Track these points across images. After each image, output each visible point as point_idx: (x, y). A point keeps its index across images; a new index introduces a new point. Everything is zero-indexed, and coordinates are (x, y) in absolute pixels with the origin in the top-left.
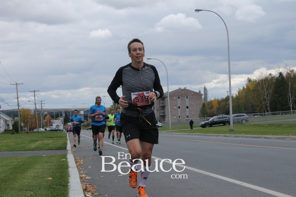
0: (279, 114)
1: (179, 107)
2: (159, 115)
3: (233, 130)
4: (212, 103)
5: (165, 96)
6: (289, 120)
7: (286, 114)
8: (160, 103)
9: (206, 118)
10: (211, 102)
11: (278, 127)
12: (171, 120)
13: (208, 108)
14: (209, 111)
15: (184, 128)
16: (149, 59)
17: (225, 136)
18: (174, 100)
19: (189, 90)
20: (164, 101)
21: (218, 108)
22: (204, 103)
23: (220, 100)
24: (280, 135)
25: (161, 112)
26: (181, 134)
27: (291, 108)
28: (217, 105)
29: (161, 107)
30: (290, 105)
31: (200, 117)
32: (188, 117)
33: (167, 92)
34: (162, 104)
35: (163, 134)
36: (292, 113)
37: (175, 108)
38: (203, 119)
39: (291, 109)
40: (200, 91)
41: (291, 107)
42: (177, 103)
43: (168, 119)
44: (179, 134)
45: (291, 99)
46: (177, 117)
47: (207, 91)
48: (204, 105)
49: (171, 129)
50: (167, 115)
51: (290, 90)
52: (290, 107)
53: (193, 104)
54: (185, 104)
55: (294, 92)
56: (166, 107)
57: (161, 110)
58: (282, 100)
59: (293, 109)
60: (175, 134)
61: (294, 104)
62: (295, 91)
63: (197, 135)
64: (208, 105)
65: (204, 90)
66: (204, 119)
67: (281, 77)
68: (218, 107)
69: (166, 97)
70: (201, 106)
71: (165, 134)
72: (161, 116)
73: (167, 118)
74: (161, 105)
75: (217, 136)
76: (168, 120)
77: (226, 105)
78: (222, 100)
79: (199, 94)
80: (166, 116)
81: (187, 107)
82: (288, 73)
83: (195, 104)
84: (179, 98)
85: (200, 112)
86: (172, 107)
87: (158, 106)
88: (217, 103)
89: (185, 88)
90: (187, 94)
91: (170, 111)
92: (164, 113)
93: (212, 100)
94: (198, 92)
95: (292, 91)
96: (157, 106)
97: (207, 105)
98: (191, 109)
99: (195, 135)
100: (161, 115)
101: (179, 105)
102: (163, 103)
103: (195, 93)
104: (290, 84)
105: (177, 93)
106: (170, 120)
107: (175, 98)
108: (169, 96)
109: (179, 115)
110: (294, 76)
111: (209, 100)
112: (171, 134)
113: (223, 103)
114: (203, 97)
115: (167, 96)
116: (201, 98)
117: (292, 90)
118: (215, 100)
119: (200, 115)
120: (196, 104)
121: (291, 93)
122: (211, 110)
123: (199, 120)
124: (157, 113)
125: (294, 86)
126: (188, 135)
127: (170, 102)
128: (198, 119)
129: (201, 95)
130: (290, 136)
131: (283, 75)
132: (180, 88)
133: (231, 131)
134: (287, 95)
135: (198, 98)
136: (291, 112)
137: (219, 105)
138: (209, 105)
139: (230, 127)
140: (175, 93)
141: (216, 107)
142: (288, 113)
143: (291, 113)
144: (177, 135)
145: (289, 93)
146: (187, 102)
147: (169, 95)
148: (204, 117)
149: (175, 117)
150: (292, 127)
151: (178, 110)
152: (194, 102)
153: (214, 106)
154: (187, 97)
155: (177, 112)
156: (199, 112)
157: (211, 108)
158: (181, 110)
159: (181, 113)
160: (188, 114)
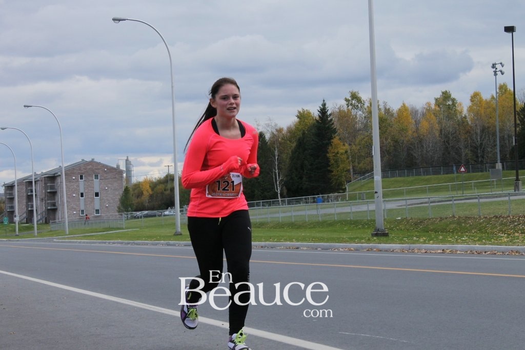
0: (258, 205)
1: (82, 195)
2: (44, 208)
3: (181, 234)
4: (141, 186)
5: (57, 173)
6: (277, 215)
7: (270, 205)
8: (47, 186)
9: (131, 214)
10: (138, 186)
11: (259, 228)
12: (68, 217)
13: (133, 195)
14: (135, 201)
15: (92, 232)
16: (28, 107)
17: (168, 245)
18: (73, 181)
19: (99, 164)
20: (54, 183)
21: (151, 196)
22: (127, 187)
23: (154, 180)
24: (265, 241)
25: (48, 203)
26: (87, 243)
27: (279, 195)
28: (150, 190)
29: (49, 194)
30: (277, 190)
31: (120, 211)
32: (97, 211)
33: (60, 167)
34: (51, 189)
35: (55, 242)
36: (281, 204)
37: (74, 195)
38: (126, 216)
39: (279, 197)
40: (118, 166)
41: (279, 192)
42: (78, 186)
43: (61, 216)
44: (84, 243)
45: (279, 178)
46: (78, 213)
47: (131, 164)
48: (127, 190)
49: (68, 233)
50: (60, 208)
51: (277, 163)
52: (277, 193)
53: (107, 188)
54: (93, 188)
55: (283, 167)
56: (59, 194)
57: (48, 200)
58: (263, 182)
59: (282, 196)
60: (76, 242)
61: (284, 188)
62: (284, 165)
63: (118, 243)
64: (134, 190)
65: (126, 164)
66: (127, 214)
67: (262, 140)
68: (151, 193)
69: (58, 176)
70: (121, 192)
71: (58, 242)
72: (48, 210)
73: (59, 214)
74: (49, 191)
75: (153, 244)
76: (63, 217)
77: (165, 190)
78: (158, 180)
79: (117, 171)
80: (58, 209)
81: (97, 195)
82: (273, 133)
83: (111, 189)
84: (81, 178)
85: (119, 203)
86: (69, 193)
87: (44, 191)
88: (150, 186)
89: (93, 159)
90: (97, 171)
91: (67, 201)
92: (54, 205)
93: (139, 182)
94: (116, 167)
95: (280, 165)
96: (42, 192)
97: (131, 190)
98: (104, 198)
99: (114, 243)
100: (49, 208)
101: (82, 191)
102: (52, 187)
103: (111, 169)
104: (276, 153)
105: (77, 168)
106: (66, 217)
107: (74, 178)
108: (65, 173)
109: (82, 208)
110: (283, 139)
111: (135, 182)
112: (70, 242)
113: (161, 187)
114: (125, 175)
115: (59, 174)
116: (122, 177)
117: (279, 163)
118: (146, 181)
119: (119, 208)
120: (113, 188)
121: (278, 169)
122: (139, 199)
123: (118, 216)
124: (42, 205)
125: (284, 157)
126: (100, 243)
127: (66, 185)
128: (116, 215)
129: (121, 172)
130: (282, 242)
131: (264, 137)
132: (83, 160)
133: (177, 235)
134: (272, 172)
135: (115, 178)
136: (278, 201)
137: (153, 189)
138: (136, 191)
139: (175, 228)
140: (74, 169)
141: (148, 194)
142: (273, 203)
143: (279, 204)
144: (80, 244)
145: (275, 168)
146: (97, 185)
147: (65, 171)
148: (127, 211)
149: (75, 212)
150: (283, 228)
151: (79, 199)
152: (109, 185)
153: (145, 193)
154: (96, 177)
155: (78, 203)
156: (117, 203)
157: (140, 194)
158: (85, 199)
159: (85, 205)
160: (97, 207)
